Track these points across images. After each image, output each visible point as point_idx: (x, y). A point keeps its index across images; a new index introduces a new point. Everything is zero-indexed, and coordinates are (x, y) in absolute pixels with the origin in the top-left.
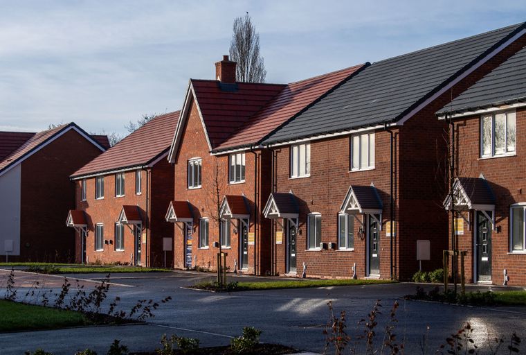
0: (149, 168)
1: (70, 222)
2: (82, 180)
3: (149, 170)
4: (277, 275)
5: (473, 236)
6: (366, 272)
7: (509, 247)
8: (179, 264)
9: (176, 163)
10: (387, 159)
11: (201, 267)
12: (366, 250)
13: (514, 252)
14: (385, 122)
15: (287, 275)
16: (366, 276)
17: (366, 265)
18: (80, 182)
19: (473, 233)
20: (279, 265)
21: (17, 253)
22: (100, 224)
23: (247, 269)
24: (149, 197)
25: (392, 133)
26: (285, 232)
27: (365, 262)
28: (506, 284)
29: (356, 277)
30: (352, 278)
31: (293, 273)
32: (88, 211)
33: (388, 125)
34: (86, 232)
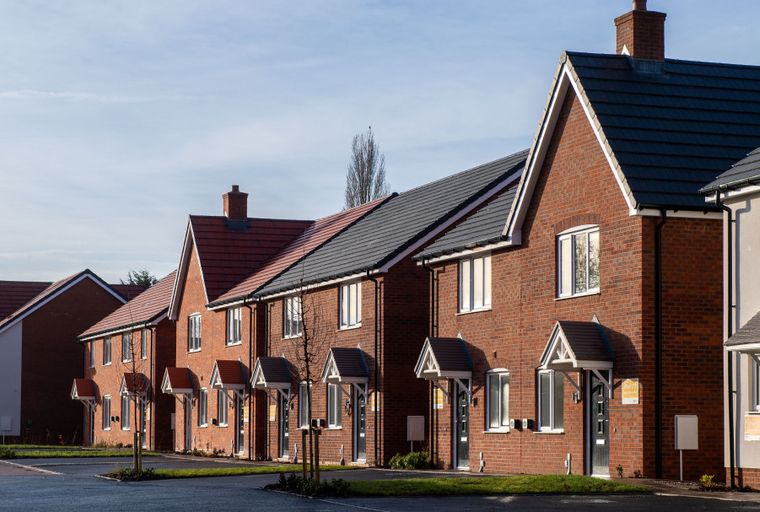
0: (153, 326)
1: (75, 395)
2: (91, 341)
3: (154, 329)
4: (270, 459)
5: (452, 411)
6: (353, 456)
7: (485, 424)
8: (179, 447)
9: (177, 320)
10: (372, 314)
11: (199, 449)
12: (353, 429)
13: (491, 430)
14: (368, 269)
15: (280, 460)
16: (353, 460)
17: (353, 446)
18: (89, 343)
19: (452, 407)
20: (272, 448)
21: (17, 432)
22: (108, 397)
23: (243, 453)
24: (154, 362)
25: (376, 282)
26: (279, 407)
27: (353, 443)
28: (482, 471)
29: (343, 463)
30: (339, 464)
31: (285, 458)
32: (96, 379)
33: (370, 272)
34: (93, 406)
